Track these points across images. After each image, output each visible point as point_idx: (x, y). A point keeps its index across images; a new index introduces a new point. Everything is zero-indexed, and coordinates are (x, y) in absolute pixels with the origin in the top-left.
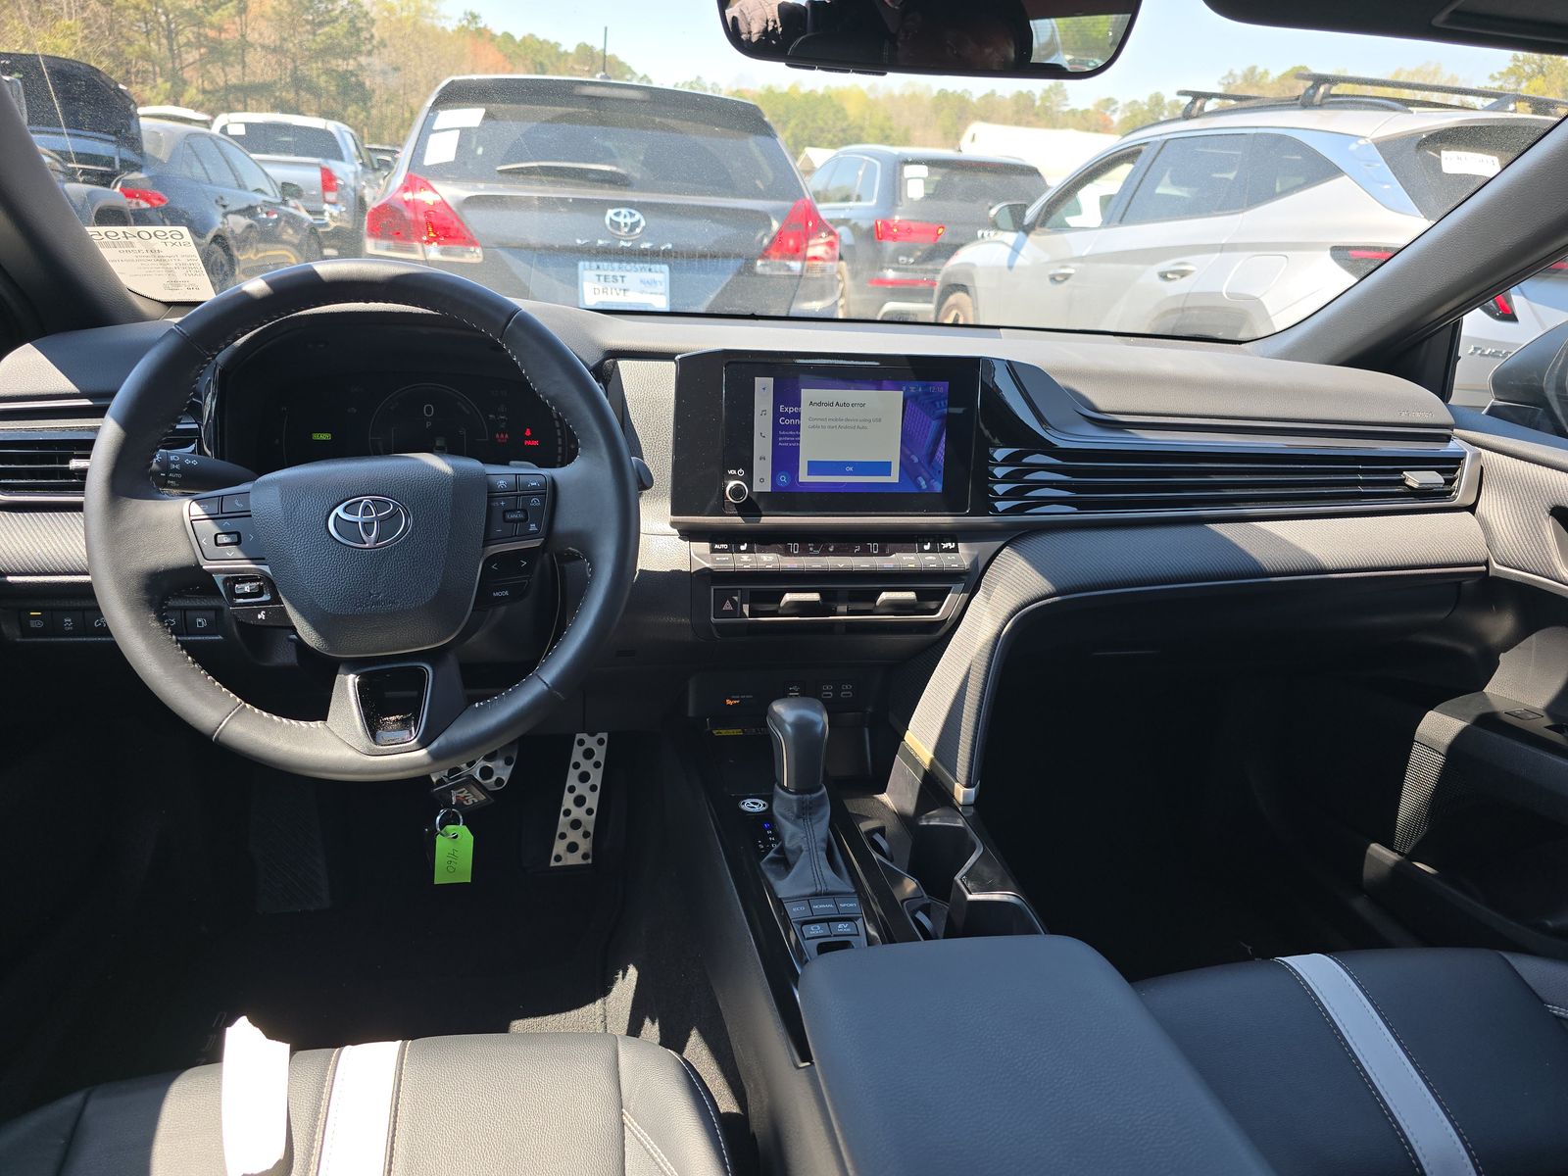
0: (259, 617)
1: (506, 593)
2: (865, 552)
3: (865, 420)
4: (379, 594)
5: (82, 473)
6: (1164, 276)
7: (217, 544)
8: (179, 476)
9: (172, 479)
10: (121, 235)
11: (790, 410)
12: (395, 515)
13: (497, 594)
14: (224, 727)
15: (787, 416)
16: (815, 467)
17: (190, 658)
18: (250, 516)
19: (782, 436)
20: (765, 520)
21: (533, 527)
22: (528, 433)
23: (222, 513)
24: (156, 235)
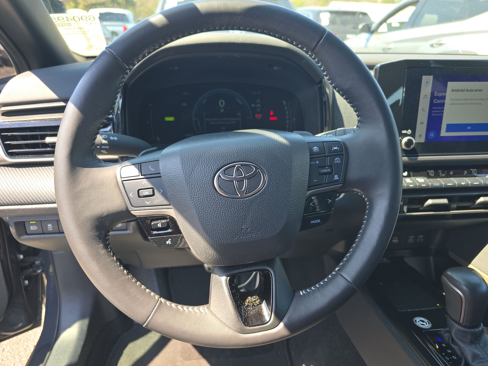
0: (167, 243)
1: (319, 221)
2: (470, 175)
3: (481, 99)
4: (247, 229)
5: (53, 145)
6: (432, 46)
7: (139, 197)
8: (108, 147)
9: (103, 149)
10: (65, 19)
11: (440, 95)
12: (256, 175)
13: (313, 222)
14: (150, 320)
15: (438, 98)
16: (451, 128)
17: (125, 271)
18: (160, 177)
19: (434, 110)
20: (420, 158)
21: (336, 177)
22: (272, 113)
23: (142, 175)
24: (82, 19)
